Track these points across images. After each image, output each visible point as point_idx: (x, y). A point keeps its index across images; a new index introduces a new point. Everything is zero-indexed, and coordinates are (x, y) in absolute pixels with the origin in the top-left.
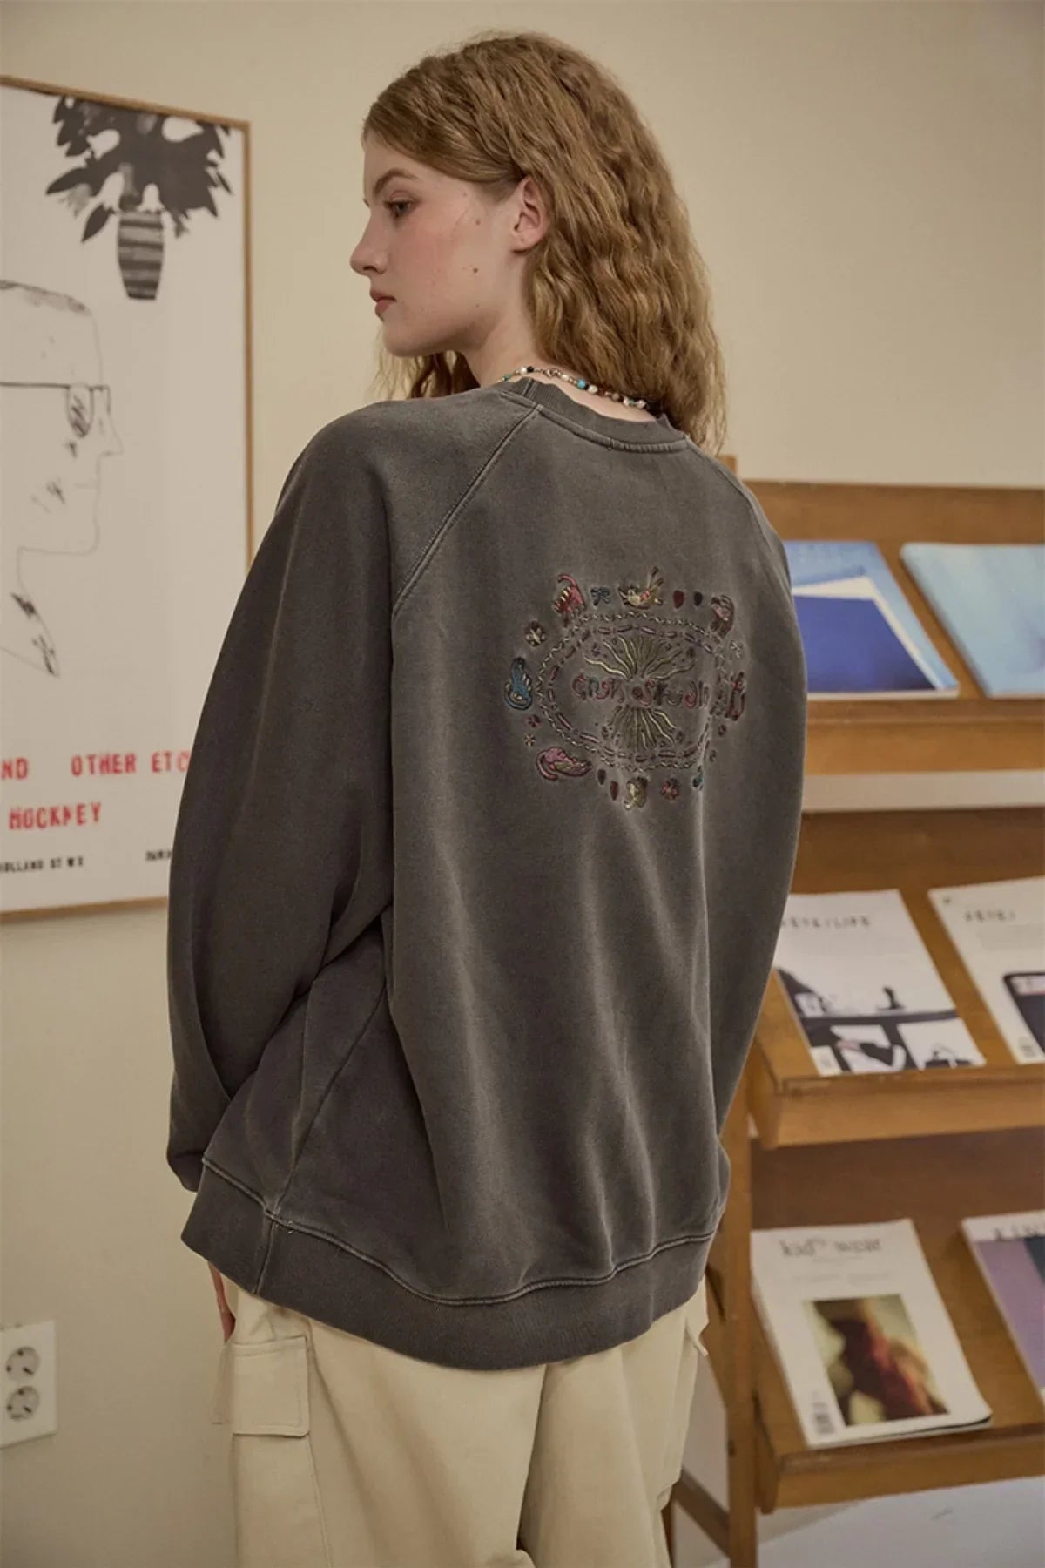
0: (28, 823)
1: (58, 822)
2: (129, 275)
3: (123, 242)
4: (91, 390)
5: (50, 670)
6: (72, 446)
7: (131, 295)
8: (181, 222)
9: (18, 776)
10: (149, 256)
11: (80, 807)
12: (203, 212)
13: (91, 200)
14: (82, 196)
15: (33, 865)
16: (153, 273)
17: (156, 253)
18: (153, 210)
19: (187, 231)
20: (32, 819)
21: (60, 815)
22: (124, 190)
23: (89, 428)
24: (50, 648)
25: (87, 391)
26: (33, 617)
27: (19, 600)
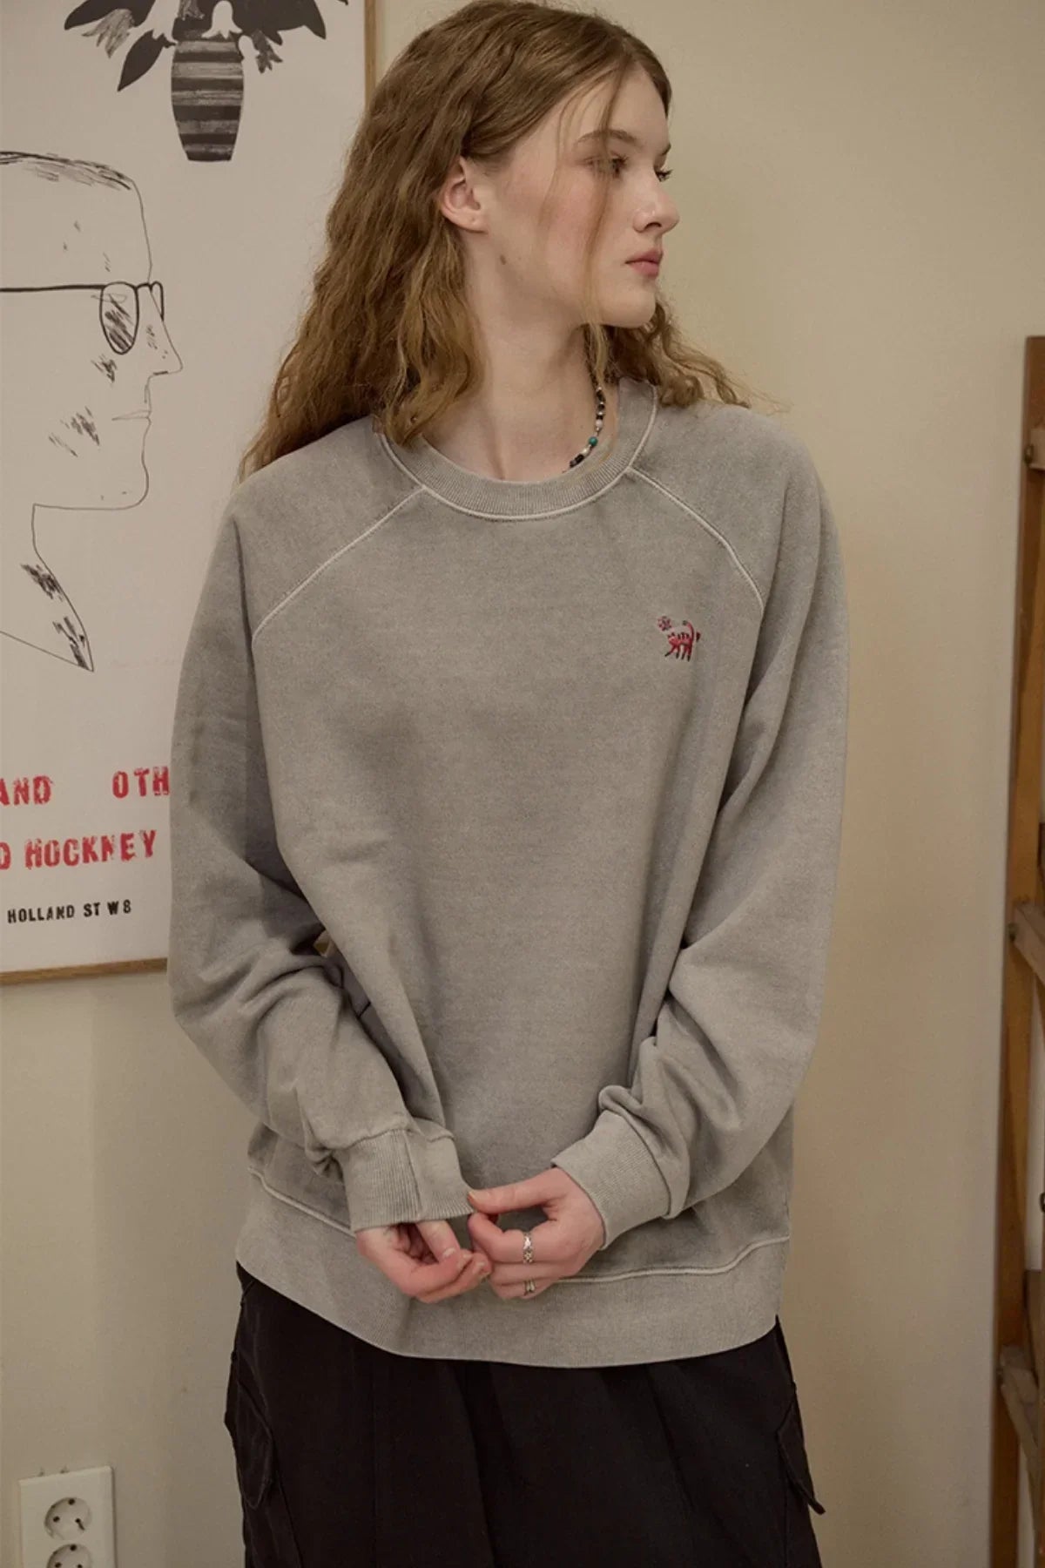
0: (52, 859)
1: (95, 858)
2: (190, 129)
3: (178, 84)
4: (135, 289)
5: (82, 663)
6: (109, 367)
7: (192, 157)
8: (269, 48)
9: (37, 799)
10: (225, 98)
11: (125, 838)
12: (304, 32)
13: (133, 30)
14: (118, 28)
15: (60, 912)
16: (227, 123)
17: (234, 94)
18: (226, 36)
19: (279, 60)
20: (57, 854)
21: (97, 848)
22: (181, 11)
23: (133, 342)
24: (79, 632)
25: (132, 290)
26: (55, 594)
27: (34, 573)
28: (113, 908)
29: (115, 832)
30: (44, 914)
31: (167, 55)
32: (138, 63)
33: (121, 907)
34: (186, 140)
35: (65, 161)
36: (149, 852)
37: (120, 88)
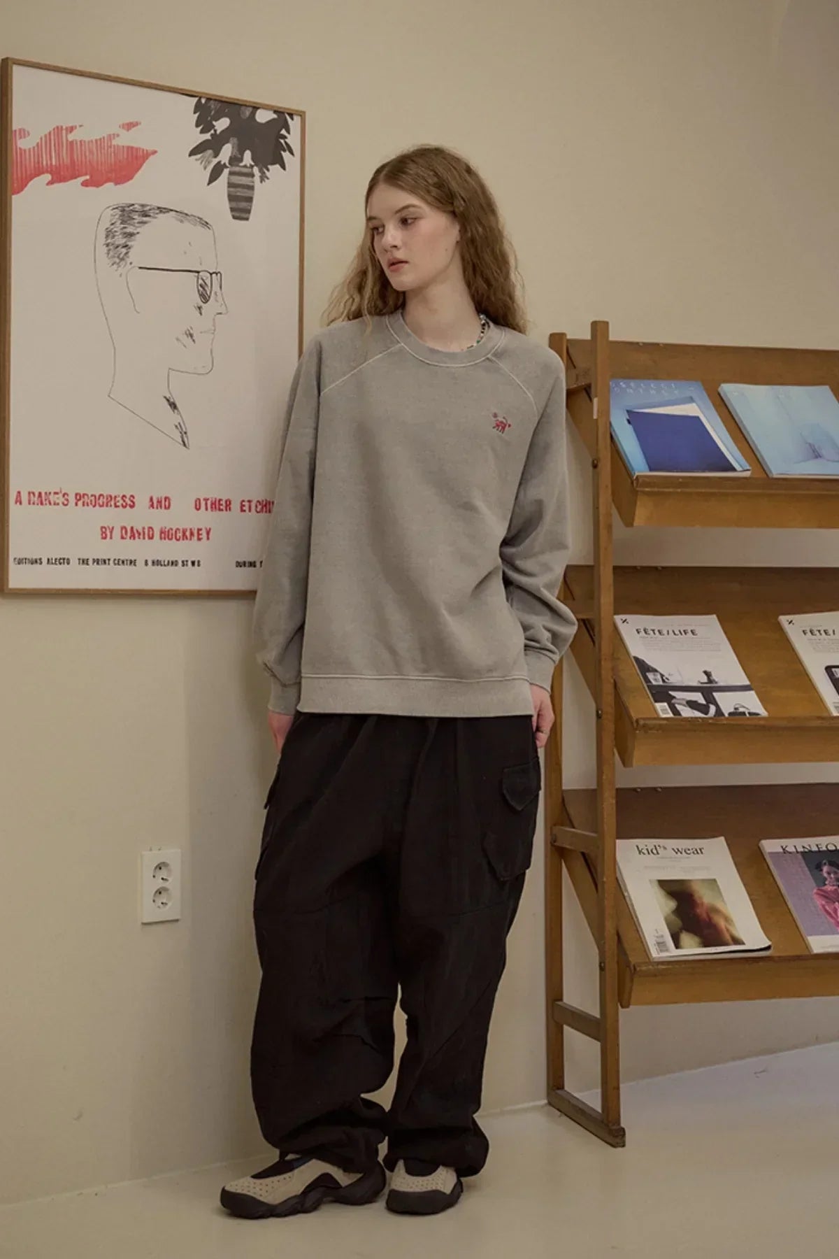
0: (170, 537)
1: (187, 538)
2: (234, 205)
3: (230, 185)
4: (211, 274)
5: (185, 445)
6: (200, 308)
7: (234, 217)
8: (264, 173)
9: (165, 508)
10: (246, 193)
11: (199, 530)
12: (278, 166)
13: (214, 159)
14: (208, 158)
15: (172, 563)
16: (248, 204)
17: (250, 192)
18: (248, 165)
19: (268, 179)
20: (172, 535)
21: (188, 534)
22: (232, 153)
23: (209, 297)
24: (184, 430)
25: (209, 275)
26: (176, 411)
27: (168, 400)
28: (193, 563)
29: (195, 527)
30: (166, 563)
31: (226, 171)
32: (214, 176)
33: (196, 564)
34: (232, 210)
35: (186, 214)
36: (208, 538)
37: (209, 184)
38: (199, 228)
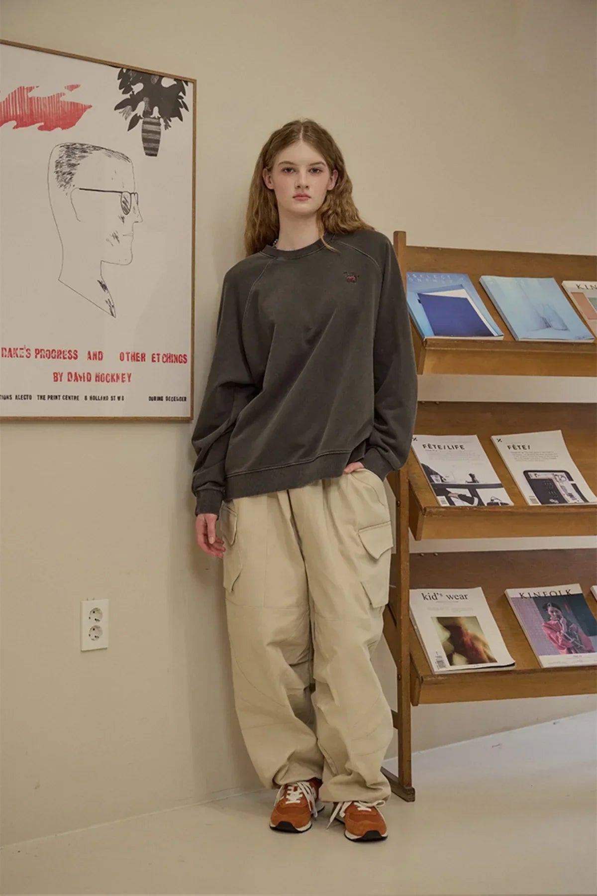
0: (103, 380)
1: (114, 381)
2: (147, 145)
3: (144, 131)
4: (131, 194)
5: (113, 315)
6: (123, 218)
7: (147, 154)
8: (168, 123)
9: (99, 359)
10: (155, 137)
11: (123, 375)
12: (177, 118)
13: (133, 112)
14: (128, 111)
15: (104, 398)
16: (156, 145)
17: (158, 136)
18: (156, 117)
19: (170, 127)
20: (104, 378)
21: (115, 377)
22: (145, 108)
23: (129, 210)
24: (112, 304)
25: (129, 195)
26: (106, 291)
27: (101, 283)
28: (119, 398)
29: (120, 373)
30: (100, 398)
31: (141, 121)
32: (133, 124)
33: (121, 398)
34: (145, 148)
35: (113, 151)
36: (129, 381)
37: (129, 130)
38: (122, 161)
